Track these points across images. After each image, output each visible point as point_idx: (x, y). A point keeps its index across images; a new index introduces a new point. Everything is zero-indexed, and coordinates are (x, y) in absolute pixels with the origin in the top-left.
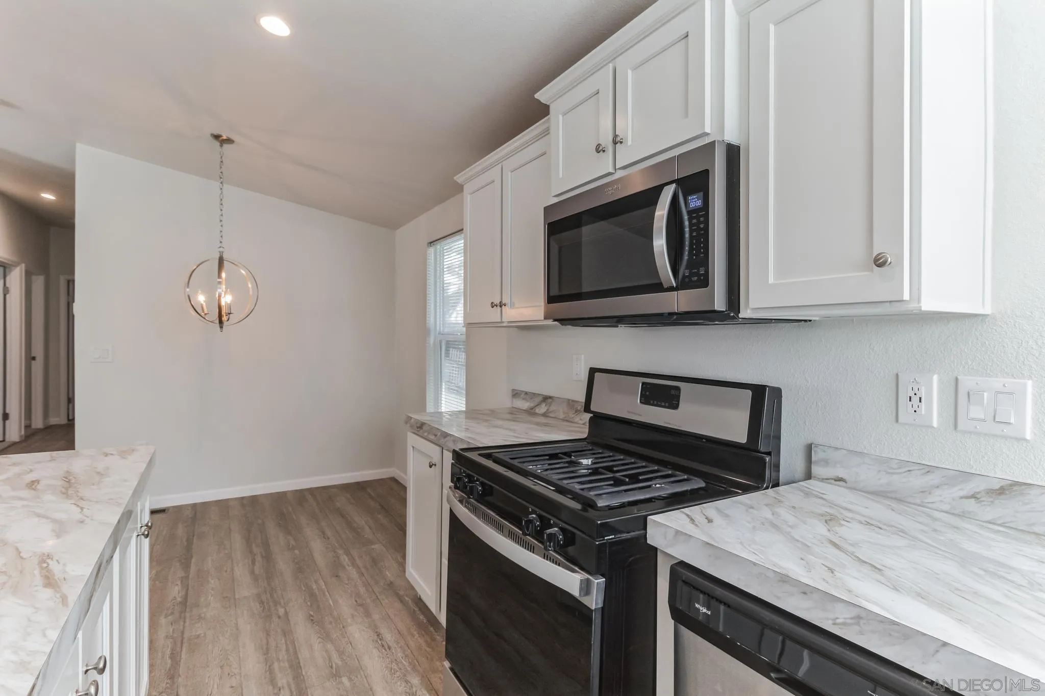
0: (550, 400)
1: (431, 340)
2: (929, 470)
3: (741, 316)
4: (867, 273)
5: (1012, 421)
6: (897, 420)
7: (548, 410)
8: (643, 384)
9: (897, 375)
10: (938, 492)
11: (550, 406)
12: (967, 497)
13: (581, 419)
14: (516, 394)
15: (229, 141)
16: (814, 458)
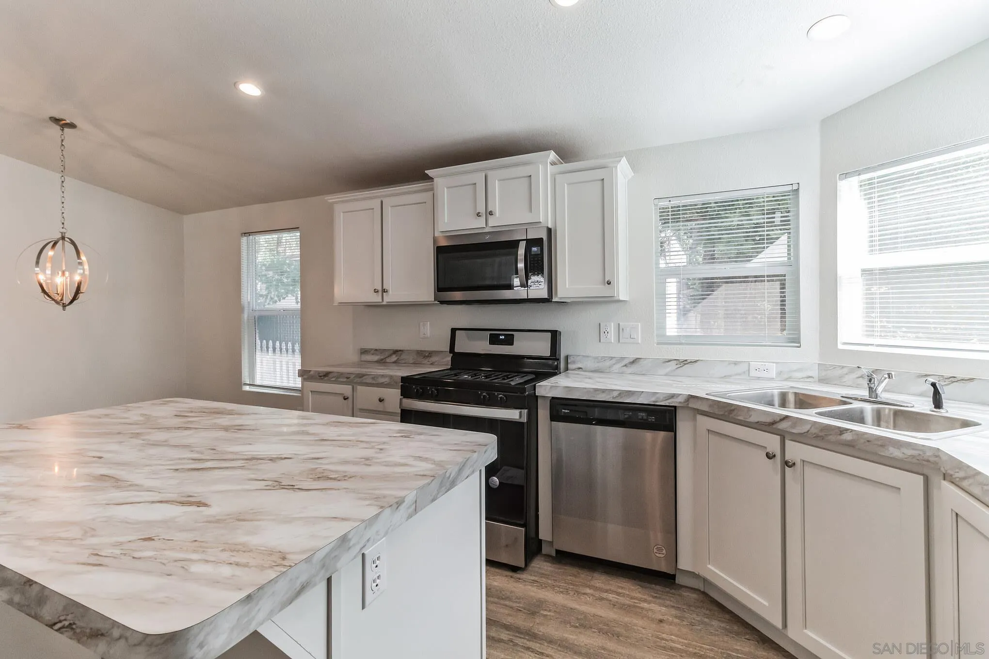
0: (400, 352)
1: (246, 316)
2: (612, 358)
3: (553, 300)
4: (602, 286)
5: (635, 337)
6: (600, 341)
7: (398, 359)
8: (490, 334)
9: (600, 324)
10: (615, 366)
11: (400, 356)
12: (624, 366)
13: (429, 361)
14: (364, 352)
15: (72, 126)
16: (569, 361)
